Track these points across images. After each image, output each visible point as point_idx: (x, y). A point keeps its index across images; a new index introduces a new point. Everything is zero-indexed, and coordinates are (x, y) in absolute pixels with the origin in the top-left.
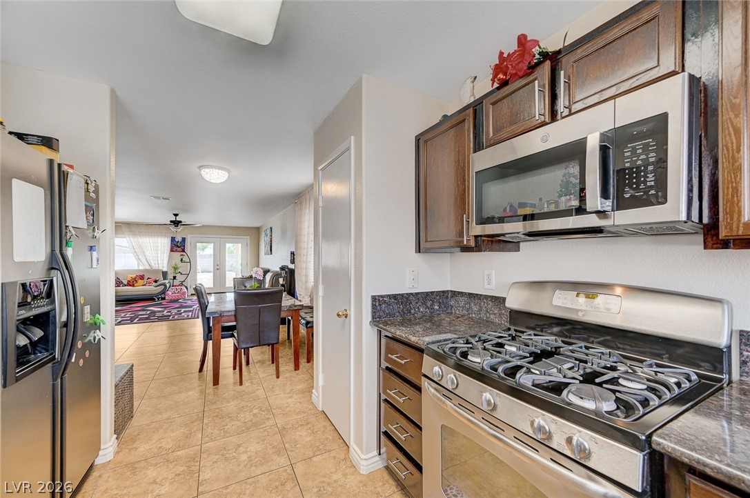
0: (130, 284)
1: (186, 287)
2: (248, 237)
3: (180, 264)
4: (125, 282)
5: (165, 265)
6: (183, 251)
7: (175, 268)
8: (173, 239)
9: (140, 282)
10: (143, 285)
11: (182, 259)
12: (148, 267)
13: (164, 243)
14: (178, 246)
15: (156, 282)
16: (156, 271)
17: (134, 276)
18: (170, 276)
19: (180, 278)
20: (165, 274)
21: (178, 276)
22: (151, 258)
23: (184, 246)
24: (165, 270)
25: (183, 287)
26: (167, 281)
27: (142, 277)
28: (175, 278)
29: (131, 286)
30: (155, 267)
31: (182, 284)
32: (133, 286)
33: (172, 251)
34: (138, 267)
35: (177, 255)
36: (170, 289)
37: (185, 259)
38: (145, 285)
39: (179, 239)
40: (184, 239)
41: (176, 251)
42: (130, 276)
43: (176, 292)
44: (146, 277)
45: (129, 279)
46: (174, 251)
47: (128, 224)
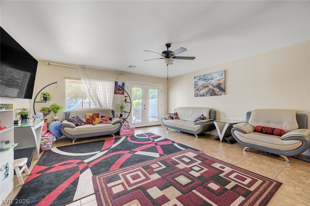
0: (90, 121)
2: (162, 85)
3: (125, 104)
4: (84, 120)
5: (112, 105)
8: (116, 83)
9: (97, 120)
10: (99, 123)
11: (126, 100)
12: (98, 107)
14: (119, 89)
15: (111, 119)
17: (91, 114)
18: (117, 113)
19: (124, 116)
20: (113, 112)
21: (124, 114)
23: (124, 90)
24: (112, 109)
27: (97, 115)
28: (121, 115)
29: (90, 124)
30: (104, 107)
32: (92, 123)
33: (115, 93)
37: (128, 100)
38: (101, 123)
39: (120, 84)
40: (123, 84)
41: (118, 93)
42: (88, 114)
43: (125, 128)
44: (100, 116)
45: (88, 117)
46: (117, 94)
47: (83, 68)
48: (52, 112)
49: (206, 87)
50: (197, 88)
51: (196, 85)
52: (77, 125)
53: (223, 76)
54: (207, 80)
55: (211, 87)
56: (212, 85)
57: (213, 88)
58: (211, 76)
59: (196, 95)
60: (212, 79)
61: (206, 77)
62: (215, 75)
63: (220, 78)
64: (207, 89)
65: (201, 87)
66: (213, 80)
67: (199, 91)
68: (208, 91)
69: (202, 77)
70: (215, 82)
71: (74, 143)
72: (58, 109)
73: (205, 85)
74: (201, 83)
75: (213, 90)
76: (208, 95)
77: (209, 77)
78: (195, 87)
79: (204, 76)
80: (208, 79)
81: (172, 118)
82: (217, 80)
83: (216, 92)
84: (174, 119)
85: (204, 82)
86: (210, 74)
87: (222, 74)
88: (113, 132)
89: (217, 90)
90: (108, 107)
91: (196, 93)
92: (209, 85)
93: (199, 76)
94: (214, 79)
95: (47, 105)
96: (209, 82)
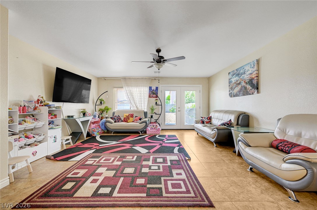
0: (126, 120)
1: (159, 124)
2: (201, 86)
3: (155, 107)
4: (122, 119)
5: (146, 107)
6: (157, 97)
7: (152, 110)
8: (150, 88)
9: (131, 119)
10: (133, 122)
11: (156, 103)
12: (136, 109)
13: (146, 91)
14: (154, 93)
15: (140, 119)
16: (140, 112)
17: (127, 115)
18: (149, 115)
19: (155, 117)
20: (146, 114)
21: (154, 115)
22: (137, 102)
23: (157, 93)
24: (146, 110)
25: (157, 124)
26: (147, 119)
27: (132, 116)
28: (152, 117)
29: (126, 122)
30: (140, 108)
31: (156, 122)
32: (127, 121)
33: (150, 97)
34: (130, 108)
35: (153, 100)
36: (149, 126)
37: (159, 102)
39: (154, 88)
40: (157, 88)
42: (125, 114)
43: (153, 128)
44: (134, 116)
45: (125, 117)
46: (151, 97)
47: (125, 79)
48: (105, 112)
49: (239, 84)
50: (231, 86)
51: (230, 82)
52: (115, 122)
53: (256, 68)
54: (239, 76)
55: (243, 84)
56: (245, 82)
57: (245, 84)
58: (244, 70)
59: (231, 95)
60: (244, 73)
61: (239, 72)
62: (247, 68)
63: (252, 71)
64: (240, 87)
65: (235, 85)
66: (245, 75)
67: (233, 90)
68: (241, 90)
69: (236, 72)
70: (246, 77)
71: (112, 134)
72: (108, 110)
73: (238, 82)
74: (234, 80)
75: (245, 88)
76: (240, 95)
77: (242, 71)
78: (229, 86)
79: (237, 70)
80: (241, 74)
81: (203, 122)
82: (249, 74)
83: (249, 90)
84: (205, 123)
85: (237, 78)
86: (243, 66)
87: (254, 66)
88: (140, 130)
89: (249, 87)
90: (143, 109)
91: (230, 92)
92: (242, 82)
93: (233, 71)
94: (246, 72)
95: (103, 107)
96: (241, 77)
